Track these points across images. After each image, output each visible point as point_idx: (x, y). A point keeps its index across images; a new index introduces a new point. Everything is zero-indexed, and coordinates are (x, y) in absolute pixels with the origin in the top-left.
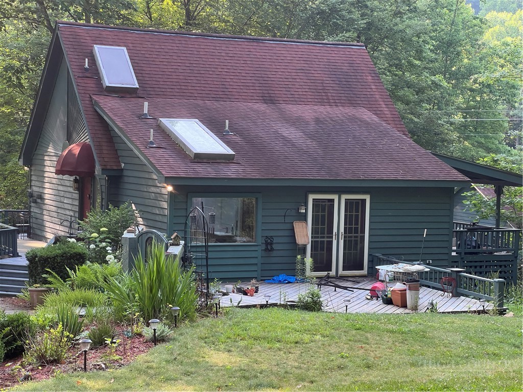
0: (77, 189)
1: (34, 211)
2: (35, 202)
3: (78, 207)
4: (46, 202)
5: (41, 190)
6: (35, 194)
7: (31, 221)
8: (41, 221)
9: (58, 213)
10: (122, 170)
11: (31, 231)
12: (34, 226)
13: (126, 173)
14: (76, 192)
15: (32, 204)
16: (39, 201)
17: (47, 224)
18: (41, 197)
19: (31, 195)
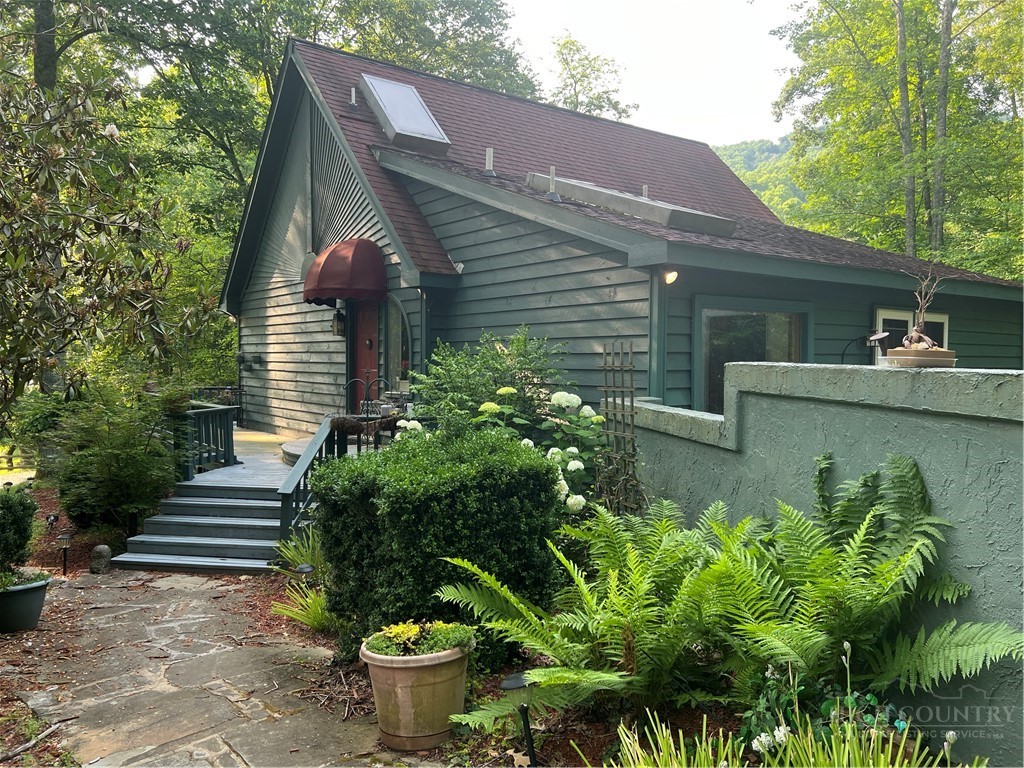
0: (341, 332)
1: (249, 384)
2: (250, 369)
3: (344, 367)
4: (270, 366)
5: (260, 349)
6: (248, 357)
7: (244, 400)
8: (262, 399)
9: (297, 381)
10: (459, 277)
11: (245, 417)
12: (250, 408)
13: (468, 282)
14: (339, 338)
15: (245, 374)
16: (257, 366)
17: (275, 403)
18: (261, 360)
19: (241, 360)
